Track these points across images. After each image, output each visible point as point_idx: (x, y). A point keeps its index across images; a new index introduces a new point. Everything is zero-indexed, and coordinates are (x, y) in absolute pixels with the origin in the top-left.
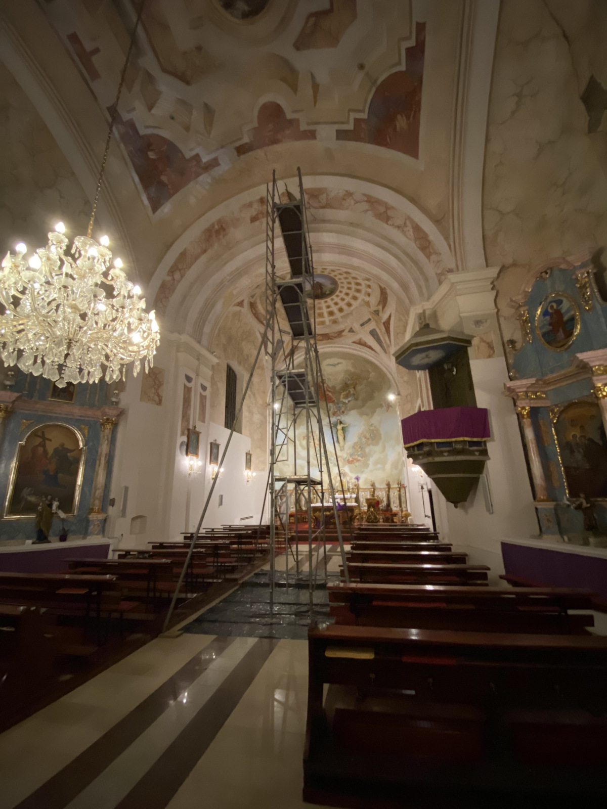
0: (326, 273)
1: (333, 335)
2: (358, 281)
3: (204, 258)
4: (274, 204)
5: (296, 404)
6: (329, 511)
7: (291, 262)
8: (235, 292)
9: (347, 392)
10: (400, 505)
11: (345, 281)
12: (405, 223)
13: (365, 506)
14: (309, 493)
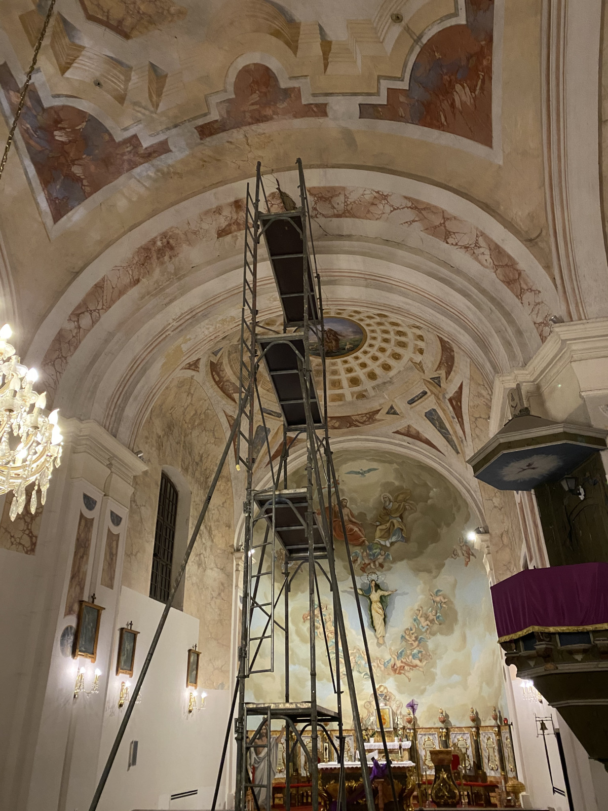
0: (345, 316)
1: (357, 418)
2: (400, 329)
3: (134, 292)
4: (258, 214)
5: (291, 552)
6: (357, 780)
7: (284, 302)
8: (185, 347)
9: (388, 525)
10: (503, 768)
11: (378, 329)
12: (477, 242)
13: (429, 768)
14: (314, 739)
